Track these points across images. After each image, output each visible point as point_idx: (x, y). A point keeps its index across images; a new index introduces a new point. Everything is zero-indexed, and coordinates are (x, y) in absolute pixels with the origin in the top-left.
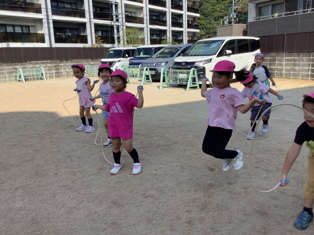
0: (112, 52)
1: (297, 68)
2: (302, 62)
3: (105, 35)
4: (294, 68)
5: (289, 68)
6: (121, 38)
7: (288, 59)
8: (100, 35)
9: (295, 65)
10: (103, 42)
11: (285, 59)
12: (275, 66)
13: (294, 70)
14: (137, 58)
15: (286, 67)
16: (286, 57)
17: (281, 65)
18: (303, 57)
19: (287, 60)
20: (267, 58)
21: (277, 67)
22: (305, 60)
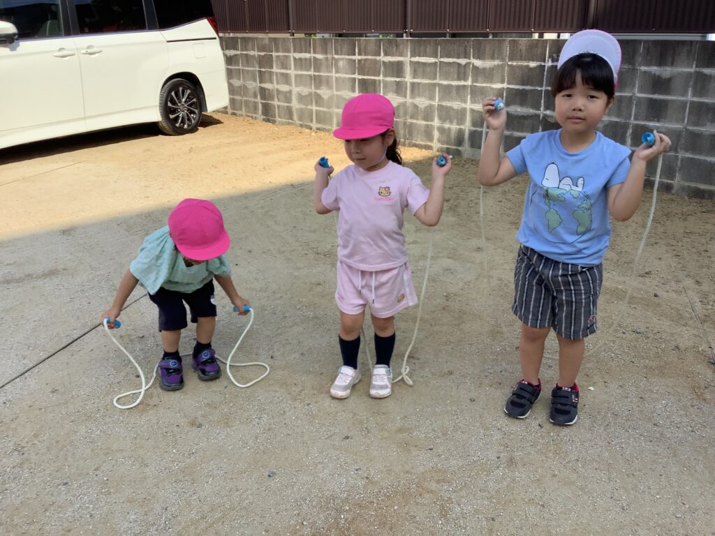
1: (324, 92)
4: (318, 91)
5: (305, 91)
7: (300, 59)
9: (318, 81)
11: (295, 59)
12: (272, 83)
13: (318, 100)
15: (299, 89)
16: (295, 52)
17: (286, 79)
18: (336, 53)
19: (300, 63)
20: (251, 53)
21: (276, 86)
22: (341, 64)
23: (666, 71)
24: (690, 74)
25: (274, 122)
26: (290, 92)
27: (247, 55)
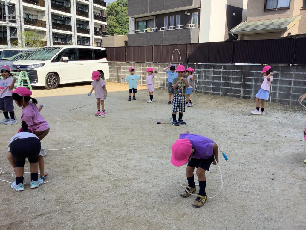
2: (137, 71)
6: (19, 40)
7: (128, 68)
11: (127, 68)
12: (120, 73)
16: (127, 66)
17: (124, 72)
18: (137, 66)
20: (116, 66)
21: (121, 74)
22: (138, 69)
23: (200, 70)
24: (203, 70)
25: (120, 83)
26: (125, 76)
27: (114, 67)
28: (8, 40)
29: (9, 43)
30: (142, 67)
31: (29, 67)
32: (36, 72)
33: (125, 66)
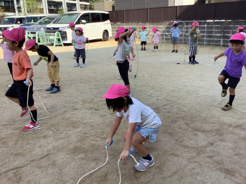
0: (7, 20)
3: (7, 5)
6: (22, 8)
8: (3, 5)
10: (4, 11)
14: (26, 25)
28: (15, 8)
29: (17, 11)
30: (138, 26)
31: (60, 29)
32: (65, 33)
33: (124, 26)
